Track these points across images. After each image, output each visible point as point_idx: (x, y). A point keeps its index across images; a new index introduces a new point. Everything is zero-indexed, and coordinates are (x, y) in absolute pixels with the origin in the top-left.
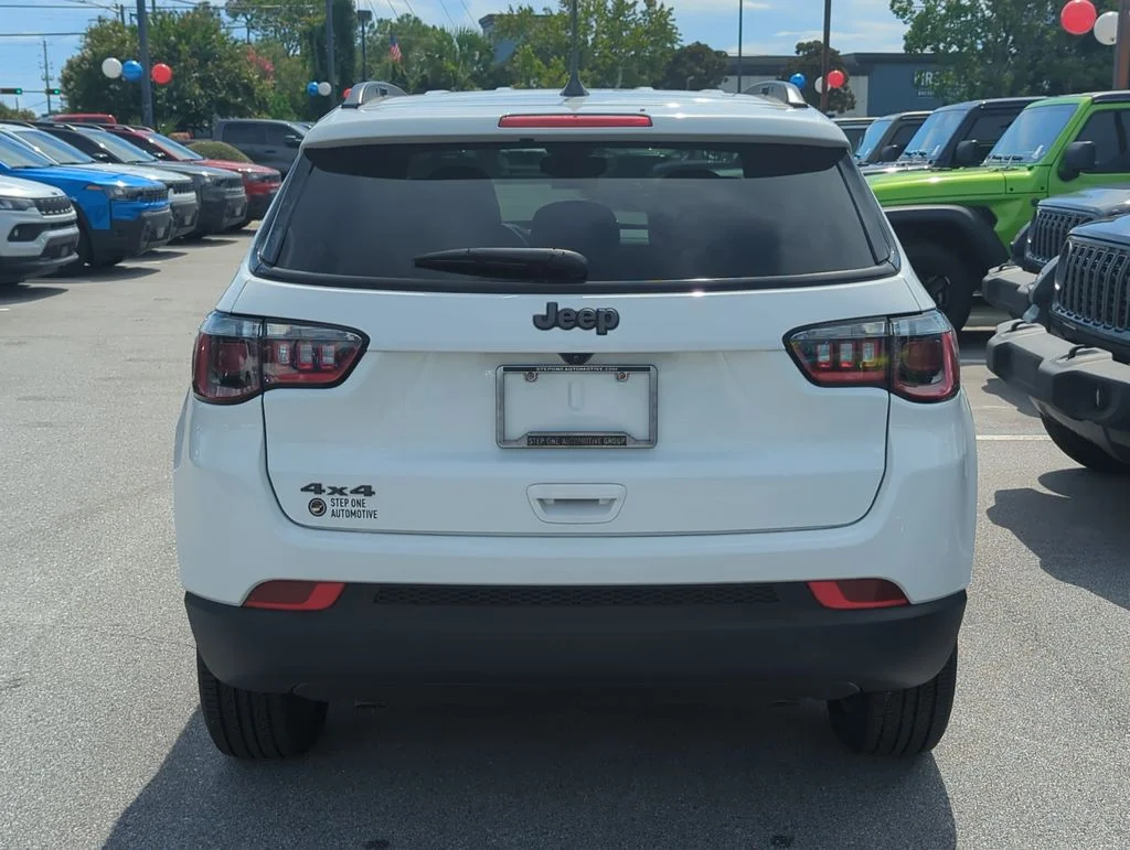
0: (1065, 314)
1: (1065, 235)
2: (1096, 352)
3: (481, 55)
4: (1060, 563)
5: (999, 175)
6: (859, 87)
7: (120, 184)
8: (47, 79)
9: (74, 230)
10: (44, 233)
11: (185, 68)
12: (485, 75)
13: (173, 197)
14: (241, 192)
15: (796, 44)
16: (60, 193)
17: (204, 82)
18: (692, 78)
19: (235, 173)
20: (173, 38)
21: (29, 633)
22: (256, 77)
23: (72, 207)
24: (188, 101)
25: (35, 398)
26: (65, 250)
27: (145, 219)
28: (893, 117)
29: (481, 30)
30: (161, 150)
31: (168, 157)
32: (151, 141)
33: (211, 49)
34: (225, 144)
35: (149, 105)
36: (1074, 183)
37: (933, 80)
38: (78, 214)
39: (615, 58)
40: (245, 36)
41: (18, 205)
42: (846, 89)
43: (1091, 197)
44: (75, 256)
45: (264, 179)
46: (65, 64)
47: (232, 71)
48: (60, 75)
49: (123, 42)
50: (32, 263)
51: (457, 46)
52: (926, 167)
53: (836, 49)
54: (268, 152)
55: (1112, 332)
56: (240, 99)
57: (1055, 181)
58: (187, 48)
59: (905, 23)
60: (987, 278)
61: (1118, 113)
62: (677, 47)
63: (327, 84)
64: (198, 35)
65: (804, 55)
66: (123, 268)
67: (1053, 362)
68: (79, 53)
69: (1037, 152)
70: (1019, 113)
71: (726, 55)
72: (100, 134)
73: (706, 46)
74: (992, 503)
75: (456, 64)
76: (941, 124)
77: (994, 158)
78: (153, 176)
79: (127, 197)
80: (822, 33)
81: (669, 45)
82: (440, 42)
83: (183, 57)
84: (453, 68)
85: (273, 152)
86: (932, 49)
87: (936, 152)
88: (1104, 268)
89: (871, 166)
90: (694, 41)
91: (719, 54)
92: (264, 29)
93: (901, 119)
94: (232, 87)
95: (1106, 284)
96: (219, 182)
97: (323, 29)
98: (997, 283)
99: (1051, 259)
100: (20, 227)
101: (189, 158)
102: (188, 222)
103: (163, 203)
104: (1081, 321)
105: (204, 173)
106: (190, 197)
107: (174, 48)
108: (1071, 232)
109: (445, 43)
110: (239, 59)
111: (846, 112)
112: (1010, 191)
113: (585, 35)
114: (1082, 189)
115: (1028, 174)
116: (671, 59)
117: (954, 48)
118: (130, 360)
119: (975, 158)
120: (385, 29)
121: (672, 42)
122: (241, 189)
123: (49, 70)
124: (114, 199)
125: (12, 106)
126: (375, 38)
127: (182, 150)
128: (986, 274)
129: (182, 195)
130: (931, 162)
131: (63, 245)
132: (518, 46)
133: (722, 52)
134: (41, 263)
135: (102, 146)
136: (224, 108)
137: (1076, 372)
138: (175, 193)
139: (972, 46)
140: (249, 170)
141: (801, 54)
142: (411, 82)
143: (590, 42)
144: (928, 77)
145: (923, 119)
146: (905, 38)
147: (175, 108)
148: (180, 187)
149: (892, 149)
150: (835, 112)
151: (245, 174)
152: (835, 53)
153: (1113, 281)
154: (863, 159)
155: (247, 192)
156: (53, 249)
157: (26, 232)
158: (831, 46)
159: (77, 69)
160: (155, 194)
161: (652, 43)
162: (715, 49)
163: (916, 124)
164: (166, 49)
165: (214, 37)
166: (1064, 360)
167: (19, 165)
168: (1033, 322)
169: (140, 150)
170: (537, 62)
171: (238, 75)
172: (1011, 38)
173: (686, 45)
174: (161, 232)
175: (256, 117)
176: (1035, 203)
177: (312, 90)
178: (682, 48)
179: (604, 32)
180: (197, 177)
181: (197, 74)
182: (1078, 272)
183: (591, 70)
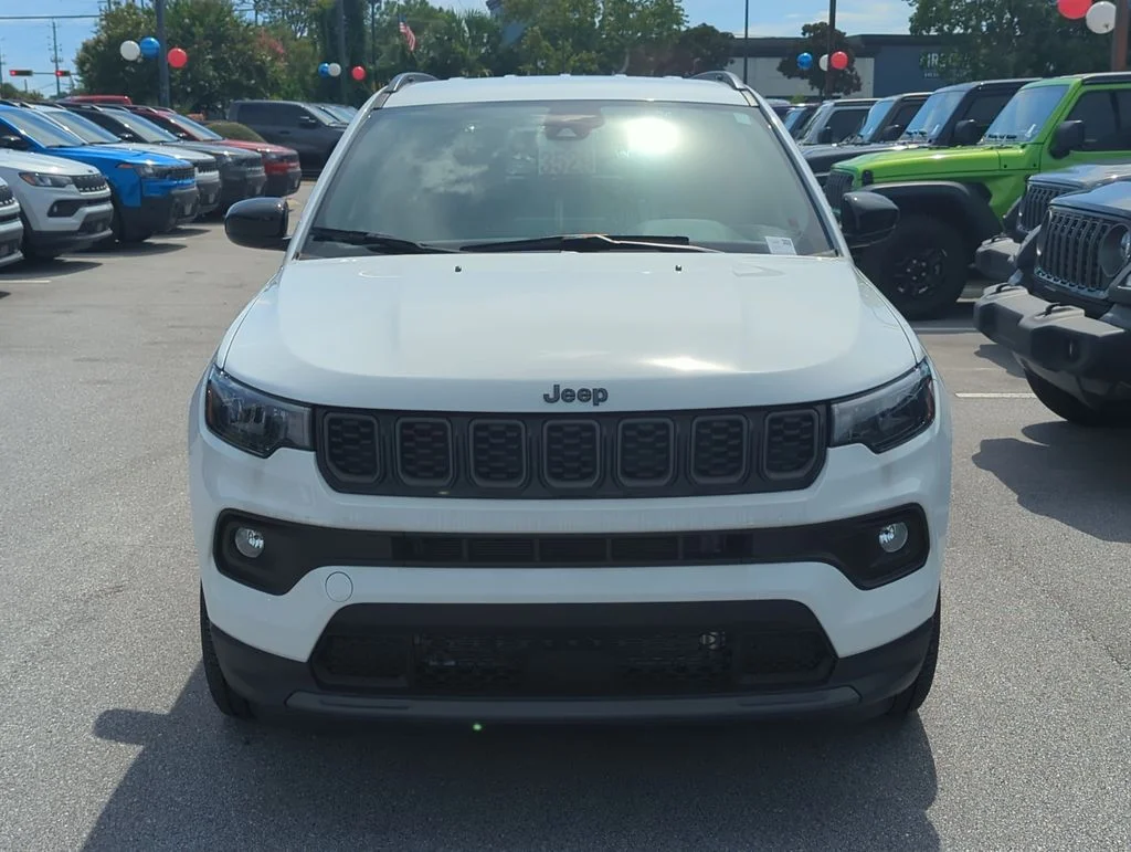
0: (1045, 278)
1: (1047, 206)
2: (1070, 309)
3: (489, 36)
4: (1034, 499)
5: (994, 153)
6: (865, 68)
7: (149, 162)
8: (56, 61)
9: (107, 207)
10: (81, 209)
11: (199, 50)
12: (494, 56)
13: (200, 176)
14: (261, 171)
15: (803, 24)
16: (96, 171)
17: (218, 64)
18: (698, 59)
19: (257, 154)
20: (187, 21)
21: (122, 551)
22: (269, 58)
23: (106, 185)
24: (202, 83)
25: (90, 360)
26: (100, 226)
27: (173, 197)
28: (895, 98)
29: (489, 12)
30: (183, 131)
31: (190, 138)
32: (173, 121)
33: (225, 31)
34: (240, 125)
35: (167, 87)
36: (1064, 160)
37: (939, 62)
38: (112, 191)
39: (622, 40)
40: (253, 18)
41: (57, 182)
42: (852, 70)
43: (1078, 172)
44: (109, 232)
45: (282, 158)
46: (80, 47)
47: (245, 53)
48: (74, 57)
49: (139, 24)
50: (73, 238)
51: (466, 29)
52: (926, 145)
53: (842, 31)
54: (282, 132)
55: (1084, 292)
56: (253, 82)
57: (1047, 159)
58: (201, 30)
59: (910, 5)
60: (981, 249)
61: (1113, 93)
62: (683, 29)
63: (338, 66)
64: (212, 18)
65: (810, 37)
66: (151, 244)
67: (1032, 319)
68: (95, 36)
69: (1030, 131)
70: (1014, 94)
71: (732, 37)
72: (122, 114)
73: (712, 27)
74: (978, 450)
75: (465, 46)
76: (942, 103)
77: (990, 136)
78: (179, 155)
79: (157, 175)
80: (828, 13)
81: (675, 27)
82: (450, 24)
83: (197, 39)
84: (462, 49)
85: (288, 133)
86: (937, 31)
87: (935, 131)
88: (1079, 234)
89: (873, 145)
90: (700, 23)
91: (725, 35)
92: (272, 11)
93: (903, 100)
94: (244, 69)
95: (1080, 250)
96: (240, 162)
97: (334, 11)
98: (989, 253)
99: (1034, 227)
100: (59, 203)
101: (210, 138)
102: (212, 200)
103: (189, 181)
104: (1059, 283)
105: (226, 153)
106: (214, 175)
107: (188, 30)
108: (1052, 201)
109: (454, 25)
110: (252, 41)
111: (852, 94)
112: (1003, 169)
113: (593, 17)
114: (1071, 165)
115: (1021, 151)
116: (677, 41)
117: (958, 30)
118: (173, 327)
119: (972, 137)
120: (392, 11)
121: (679, 24)
122: (261, 168)
123: (59, 52)
124: (144, 177)
125: (21, 88)
126: (382, 20)
127: (203, 131)
128: (980, 245)
129: (207, 174)
130: (930, 141)
131: (98, 222)
132: (526, 29)
133: (728, 34)
134: (79, 238)
135: (127, 126)
136: (237, 89)
137: (1051, 327)
138: (200, 171)
139: (977, 28)
140: (268, 150)
141: (807, 35)
142: (420, 63)
143: (598, 24)
144: (934, 59)
145: (924, 99)
146: (911, 20)
147: (189, 89)
148: (204, 166)
149: (893, 130)
150: (841, 94)
151: (264, 154)
152: (841, 35)
153: (1086, 245)
154: (866, 139)
155: (266, 171)
156: (89, 225)
157: (64, 208)
158: (837, 27)
159: (94, 52)
160: (183, 172)
161: (658, 26)
162: (721, 30)
163: (917, 104)
164: (180, 32)
165: (228, 19)
166: (1041, 317)
167: (55, 144)
168: (1017, 285)
169: (162, 130)
170: (545, 43)
171: (251, 58)
172: (1016, 20)
173: (692, 27)
174: (188, 210)
175: (267, 98)
176: (1026, 179)
177: (323, 72)
178: (688, 30)
179: (611, 15)
180: (219, 157)
181: (210, 57)
182: (1056, 237)
183: (598, 52)
